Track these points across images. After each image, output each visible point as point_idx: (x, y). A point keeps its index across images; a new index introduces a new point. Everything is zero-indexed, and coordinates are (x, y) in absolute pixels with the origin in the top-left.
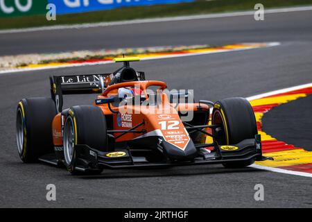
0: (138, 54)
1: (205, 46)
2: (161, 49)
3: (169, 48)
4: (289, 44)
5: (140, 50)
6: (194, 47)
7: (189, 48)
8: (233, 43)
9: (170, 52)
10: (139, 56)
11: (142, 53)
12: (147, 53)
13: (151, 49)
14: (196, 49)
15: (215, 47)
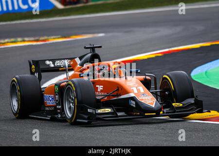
0: (18, 42)
1: (59, 36)
2: (32, 39)
3: (37, 38)
4: (110, 34)
5: (19, 39)
6: (52, 37)
7: (49, 37)
8: (76, 34)
9: (37, 41)
10: (18, 43)
11: (21, 41)
12: (24, 41)
13: (26, 39)
14: (54, 38)
15: (65, 37)
